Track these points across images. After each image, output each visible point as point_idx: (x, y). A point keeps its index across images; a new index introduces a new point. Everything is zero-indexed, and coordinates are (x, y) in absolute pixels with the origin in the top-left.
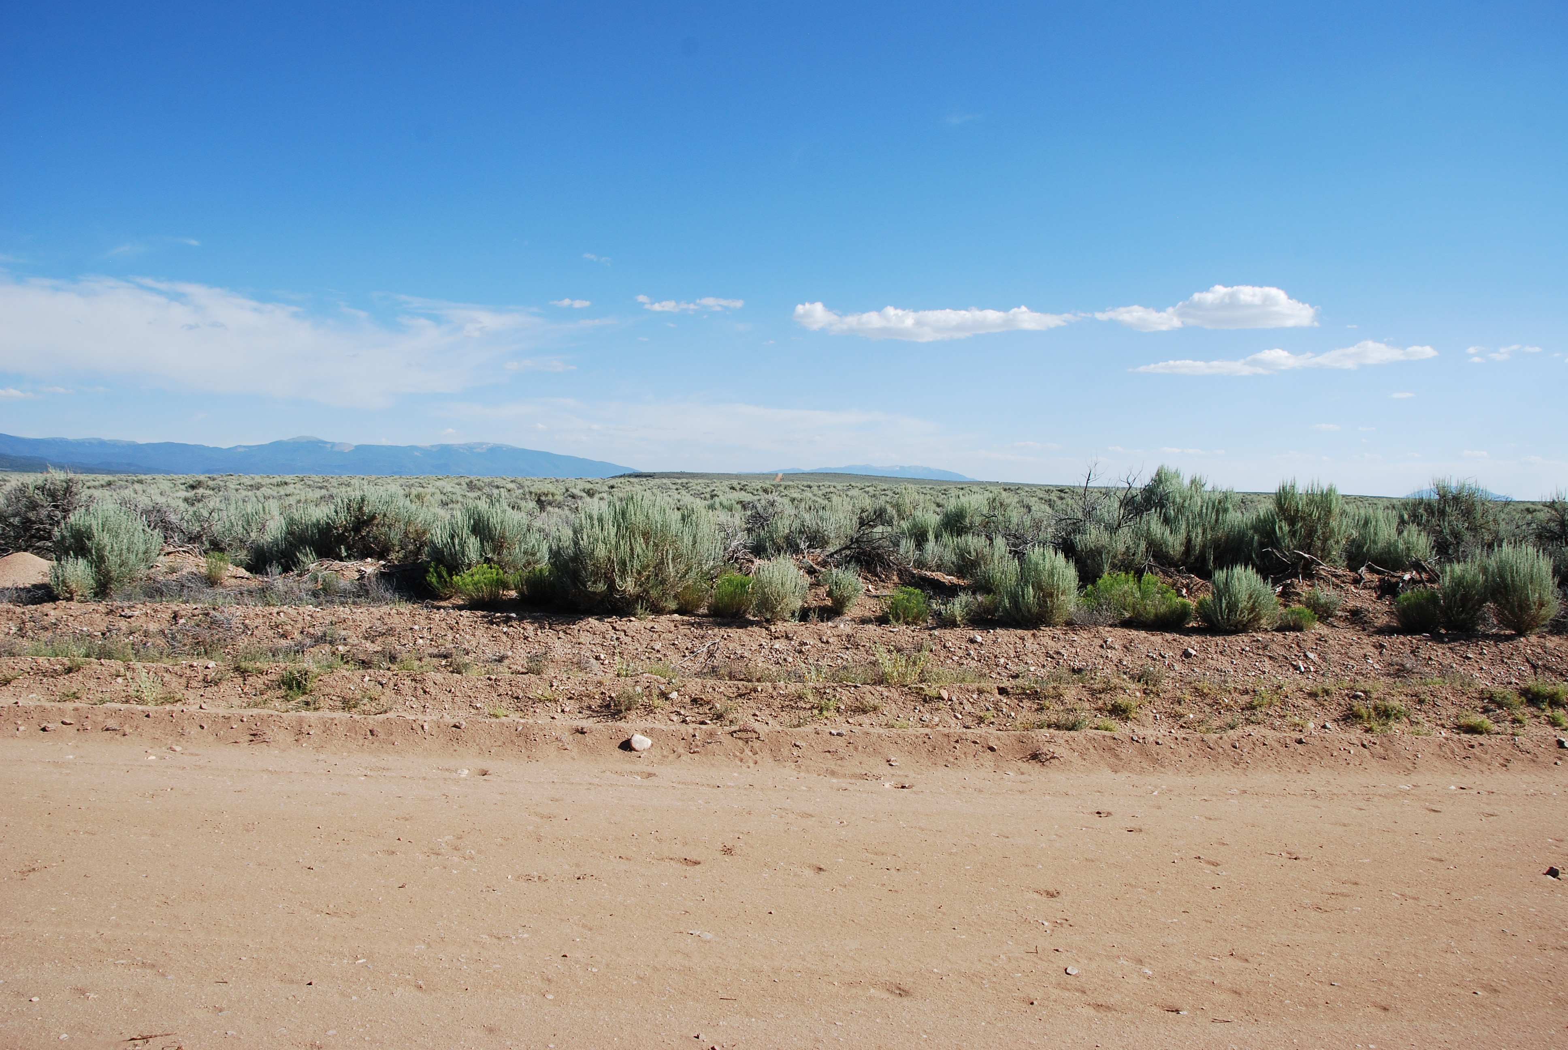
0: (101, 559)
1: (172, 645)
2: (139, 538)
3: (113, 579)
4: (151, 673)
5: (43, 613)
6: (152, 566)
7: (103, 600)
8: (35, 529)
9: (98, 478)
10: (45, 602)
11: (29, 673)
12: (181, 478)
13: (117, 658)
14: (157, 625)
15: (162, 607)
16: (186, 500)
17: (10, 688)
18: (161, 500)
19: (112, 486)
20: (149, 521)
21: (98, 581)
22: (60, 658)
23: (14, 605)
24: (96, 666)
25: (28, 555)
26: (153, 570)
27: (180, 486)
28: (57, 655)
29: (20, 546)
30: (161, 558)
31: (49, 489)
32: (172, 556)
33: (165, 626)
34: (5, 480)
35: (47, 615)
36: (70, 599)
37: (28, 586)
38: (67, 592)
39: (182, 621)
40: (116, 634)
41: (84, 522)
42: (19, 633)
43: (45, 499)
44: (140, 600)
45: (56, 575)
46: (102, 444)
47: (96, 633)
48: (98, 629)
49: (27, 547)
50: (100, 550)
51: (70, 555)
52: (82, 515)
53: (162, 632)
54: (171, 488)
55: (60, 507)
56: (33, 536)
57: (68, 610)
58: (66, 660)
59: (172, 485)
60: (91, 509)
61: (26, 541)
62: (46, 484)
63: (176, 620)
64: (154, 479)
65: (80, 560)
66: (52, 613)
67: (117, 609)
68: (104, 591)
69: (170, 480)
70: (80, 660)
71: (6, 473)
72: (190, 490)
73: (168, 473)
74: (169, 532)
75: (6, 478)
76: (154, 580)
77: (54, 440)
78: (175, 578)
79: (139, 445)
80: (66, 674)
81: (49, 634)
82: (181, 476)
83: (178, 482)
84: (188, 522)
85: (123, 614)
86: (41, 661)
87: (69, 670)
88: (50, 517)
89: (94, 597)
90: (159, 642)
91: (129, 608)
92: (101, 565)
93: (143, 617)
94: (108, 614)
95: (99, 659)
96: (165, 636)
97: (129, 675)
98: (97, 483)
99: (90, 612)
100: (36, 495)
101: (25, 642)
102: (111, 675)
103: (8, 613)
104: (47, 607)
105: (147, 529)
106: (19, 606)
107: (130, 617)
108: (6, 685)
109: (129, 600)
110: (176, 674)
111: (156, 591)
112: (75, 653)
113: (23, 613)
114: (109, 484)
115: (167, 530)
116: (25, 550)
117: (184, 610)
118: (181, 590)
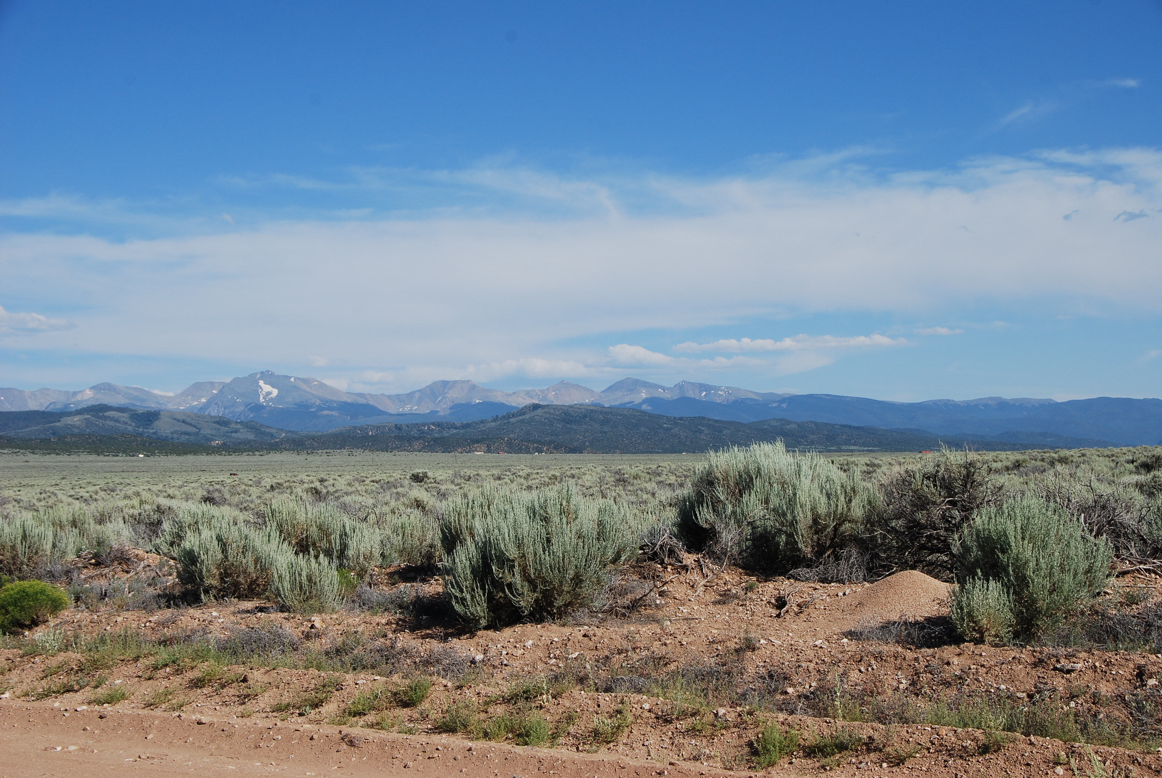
0: (1022, 581)
1: (1139, 720)
2: (1077, 550)
3: (1040, 612)
4: (1108, 763)
5: (943, 660)
6: (1099, 594)
7: (1028, 643)
8: (926, 536)
9: (1000, 457)
10: (945, 644)
11: (928, 749)
12: (1125, 453)
13: (1053, 736)
14: (1112, 686)
15: (1118, 657)
16: (1140, 487)
17: (904, 770)
18: (1105, 490)
19: (1021, 469)
20: (1090, 524)
21: (1018, 615)
22: (970, 729)
23: (903, 647)
24: (1023, 746)
25: (917, 574)
26: (1100, 599)
27: (1127, 466)
28: (965, 725)
29: (906, 562)
30: (1113, 580)
31: (943, 479)
32: (1128, 578)
33: (1125, 688)
34: (875, 465)
35: (948, 664)
36: (980, 641)
37: (919, 619)
38: (974, 630)
39: (1152, 682)
40: (1050, 697)
41: (996, 525)
42: (911, 688)
43: (937, 494)
44: (1082, 645)
45: (958, 604)
46: (1003, 405)
47: (1019, 695)
48: (1022, 688)
49: (915, 562)
50: (1020, 567)
51: (977, 574)
52: (993, 516)
53: (1121, 697)
54: (1112, 469)
55: (959, 504)
56: (923, 547)
57: (977, 657)
58: (978, 733)
59: (1113, 465)
60: (1005, 506)
61: (913, 554)
62: (938, 471)
63: (1142, 680)
64: (1083, 455)
65: (992, 583)
66: (955, 660)
67: (1049, 658)
68: (1028, 629)
69: (1108, 456)
70: (1000, 734)
71: (874, 454)
72: (1143, 471)
73: (1104, 445)
74: (1122, 540)
75: (876, 462)
76: (1103, 615)
77: (935, 403)
78: (1135, 612)
79: (1058, 403)
80: (981, 754)
81: (953, 692)
82: (1125, 449)
83: (1122, 459)
84: (1150, 524)
85: (1058, 666)
86: (944, 733)
87: (984, 750)
88: (944, 518)
89: (1014, 638)
90: (1117, 713)
91: (1066, 657)
92: (1022, 590)
93: (1090, 672)
94: (1035, 665)
95: (1027, 734)
96: (1126, 705)
97: (1074, 763)
98: (999, 465)
99: (1009, 662)
100: (925, 488)
101: (921, 704)
102: (1047, 762)
103: (896, 658)
104: (948, 652)
105: (1088, 536)
106: (910, 649)
107: (1069, 672)
108: (898, 765)
109: (1066, 645)
110: (1150, 768)
111: (1107, 632)
112: (992, 724)
113: (916, 659)
114: (1017, 465)
115: (1118, 536)
116: (913, 567)
117: (1154, 664)
118: (1147, 632)
